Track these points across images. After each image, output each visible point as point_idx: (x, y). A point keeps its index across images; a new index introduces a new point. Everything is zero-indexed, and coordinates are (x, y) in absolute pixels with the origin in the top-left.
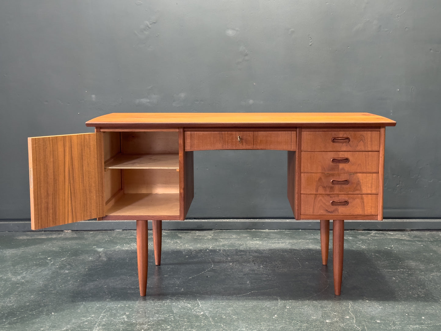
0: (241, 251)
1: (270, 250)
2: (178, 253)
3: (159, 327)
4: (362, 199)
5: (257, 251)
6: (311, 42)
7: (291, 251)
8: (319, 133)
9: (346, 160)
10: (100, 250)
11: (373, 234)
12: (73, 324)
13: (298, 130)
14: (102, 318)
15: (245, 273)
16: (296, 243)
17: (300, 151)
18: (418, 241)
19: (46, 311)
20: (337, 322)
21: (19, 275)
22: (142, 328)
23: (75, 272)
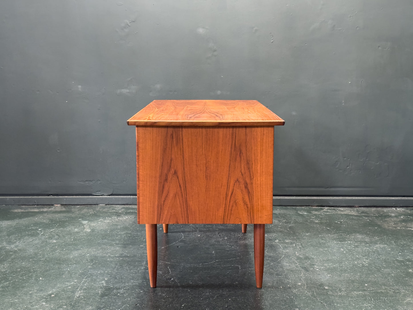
0: (209, 224)
5: (223, 225)
6: (273, 39)
10: (85, 222)
11: (326, 210)
12: (58, 288)
14: (84, 283)
15: (211, 244)
18: (364, 216)
19: (35, 276)
20: (290, 288)
21: (13, 243)
22: (119, 293)
23: (62, 242)
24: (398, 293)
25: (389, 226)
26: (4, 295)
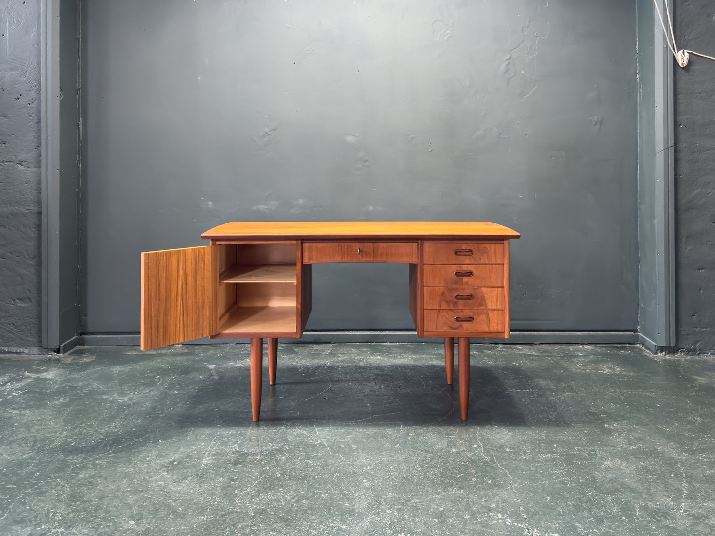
0: (361, 368)
1: (392, 366)
2: (293, 370)
3: (273, 458)
4: (488, 314)
5: (379, 368)
6: (431, 148)
7: (414, 368)
8: (441, 245)
9: (470, 274)
10: (212, 367)
11: (500, 348)
12: (182, 453)
13: (419, 242)
14: (212, 448)
15: (365, 394)
16: (419, 359)
17: (422, 264)
18: (547, 356)
19: (153, 438)
20: (464, 451)
21: (126, 395)
22: (255, 459)
23: (185, 393)
24: (593, 455)
25: (576, 369)
26: (116, 463)
